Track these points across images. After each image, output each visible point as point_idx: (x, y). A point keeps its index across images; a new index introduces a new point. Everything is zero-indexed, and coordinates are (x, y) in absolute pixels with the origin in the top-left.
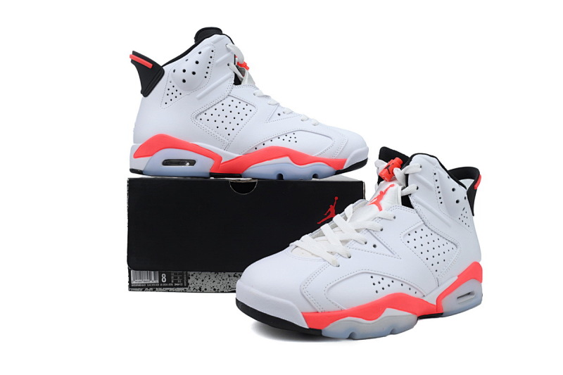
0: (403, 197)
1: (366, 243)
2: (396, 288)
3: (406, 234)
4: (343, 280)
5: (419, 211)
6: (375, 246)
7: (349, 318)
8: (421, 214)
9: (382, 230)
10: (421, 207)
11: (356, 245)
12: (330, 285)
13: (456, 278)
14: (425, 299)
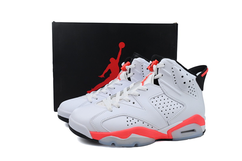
0: (155, 80)
1: (130, 101)
2: (139, 124)
3: (152, 98)
4: (112, 118)
5: (161, 87)
6: (134, 103)
7: (111, 136)
8: (162, 88)
9: (139, 95)
10: (163, 85)
11: (124, 102)
12: (104, 120)
13: (182, 122)
14: (159, 131)
